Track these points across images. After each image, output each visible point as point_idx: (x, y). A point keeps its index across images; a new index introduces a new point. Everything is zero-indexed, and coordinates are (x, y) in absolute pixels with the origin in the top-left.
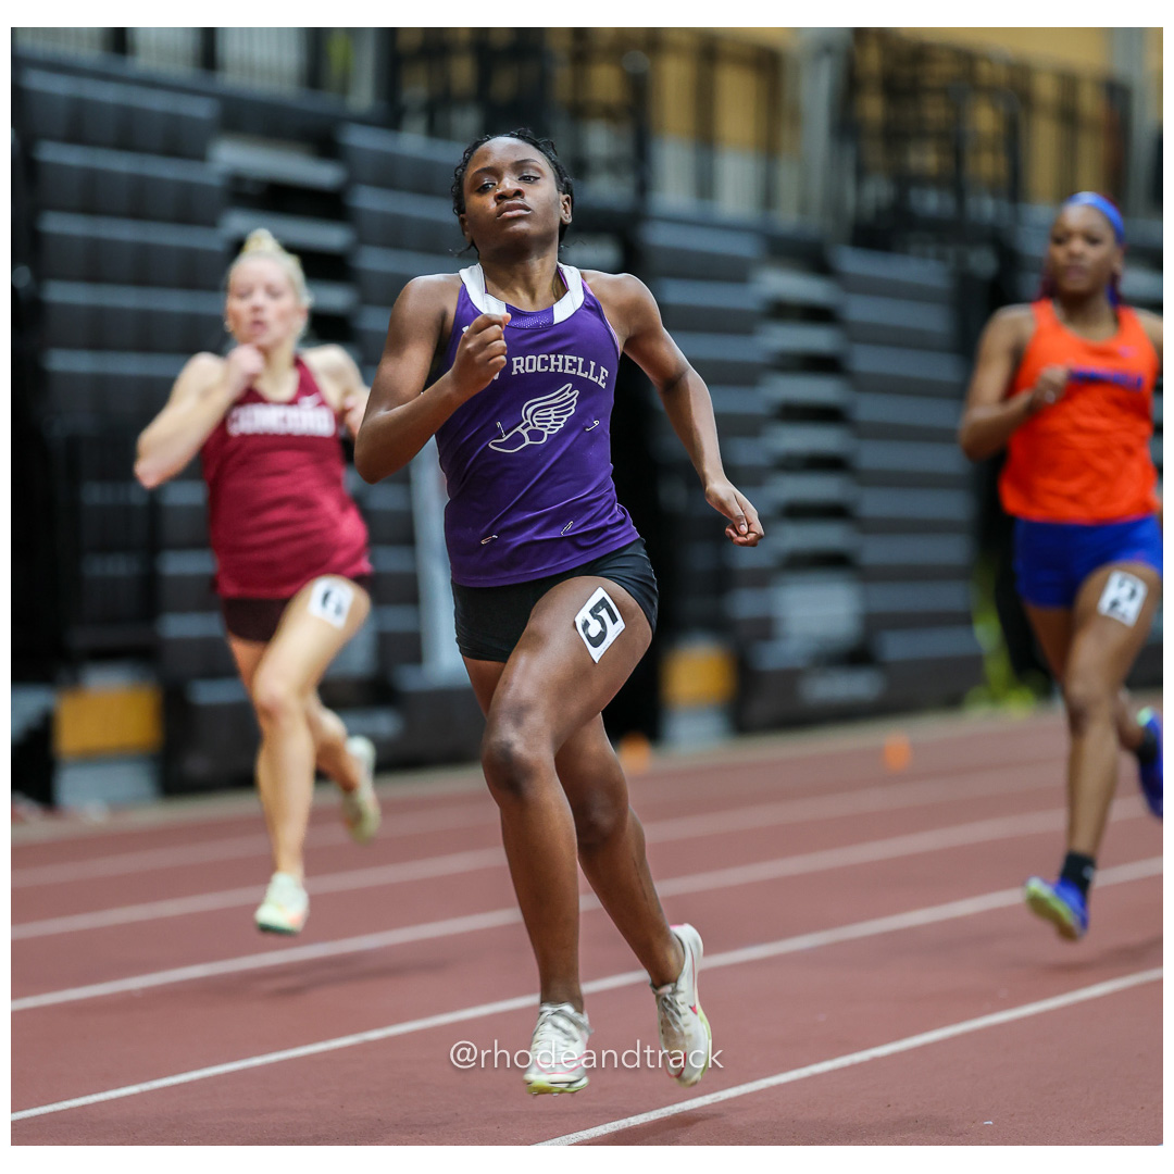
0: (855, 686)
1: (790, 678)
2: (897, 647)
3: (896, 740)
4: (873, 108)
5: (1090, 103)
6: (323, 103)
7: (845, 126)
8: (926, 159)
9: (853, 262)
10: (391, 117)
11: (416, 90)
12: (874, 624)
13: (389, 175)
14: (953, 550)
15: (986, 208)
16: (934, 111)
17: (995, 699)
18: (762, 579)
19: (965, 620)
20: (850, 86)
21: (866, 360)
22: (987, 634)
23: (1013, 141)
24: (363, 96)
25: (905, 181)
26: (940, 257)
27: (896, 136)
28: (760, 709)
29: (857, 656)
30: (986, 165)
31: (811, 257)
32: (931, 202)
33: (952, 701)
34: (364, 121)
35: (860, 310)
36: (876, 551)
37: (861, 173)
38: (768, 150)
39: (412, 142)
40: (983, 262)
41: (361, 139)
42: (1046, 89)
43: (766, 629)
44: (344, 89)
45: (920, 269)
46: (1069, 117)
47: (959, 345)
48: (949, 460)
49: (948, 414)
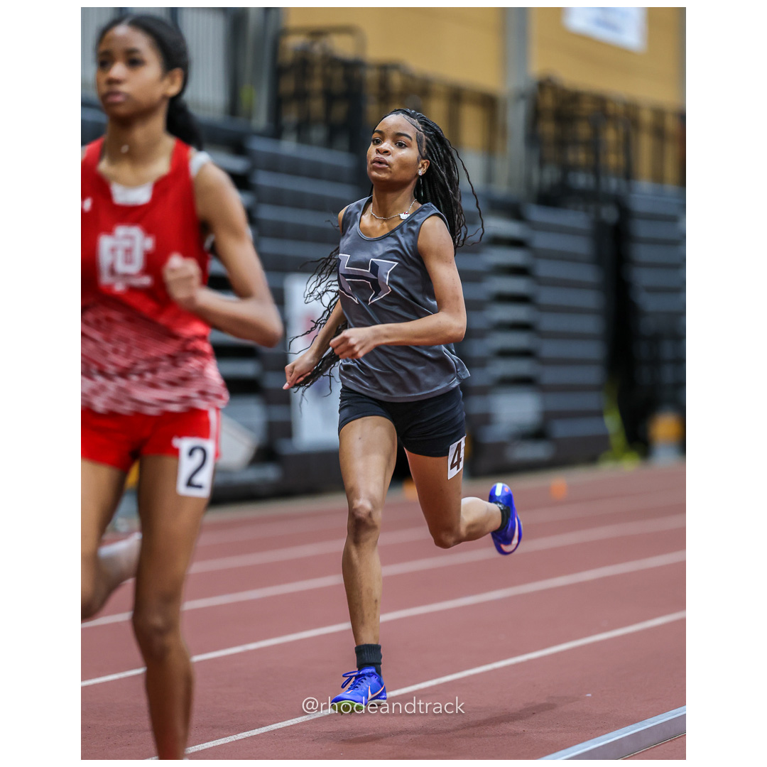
0: (537, 451)
1: (500, 447)
2: (561, 429)
3: (559, 482)
4: (548, 128)
6: (238, 125)
7: (533, 138)
8: (579, 156)
9: (537, 214)
10: (276, 132)
11: (291, 116)
12: (548, 416)
13: (275, 165)
14: (593, 375)
15: (613, 184)
16: (583, 131)
17: (617, 458)
18: (484, 391)
19: (599, 414)
20: (535, 115)
21: (545, 269)
22: (612, 423)
23: (627, 147)
24: (261, 120)
25: (566, 168)
26: (586, 211)
27: (562, 143)
28: (483, 464)
29: (538, 434)
30: (613, 159)
31: (512, 210)
32: (582, 180)
33: (592, 459)
34: (262, 135)
35: (542, 241)
36: (550, 376)
37: (542, 163)
38: (490, 150)
39: (289, 147)
40: (609, 214)
41: (260, 146)
42: (646, 117)
43: (486, 419)
44: (249, 116)
45: (575, 218)
46: (659, 133)
47: (598, 260)
48: (591, 324)
49: (590, 299)
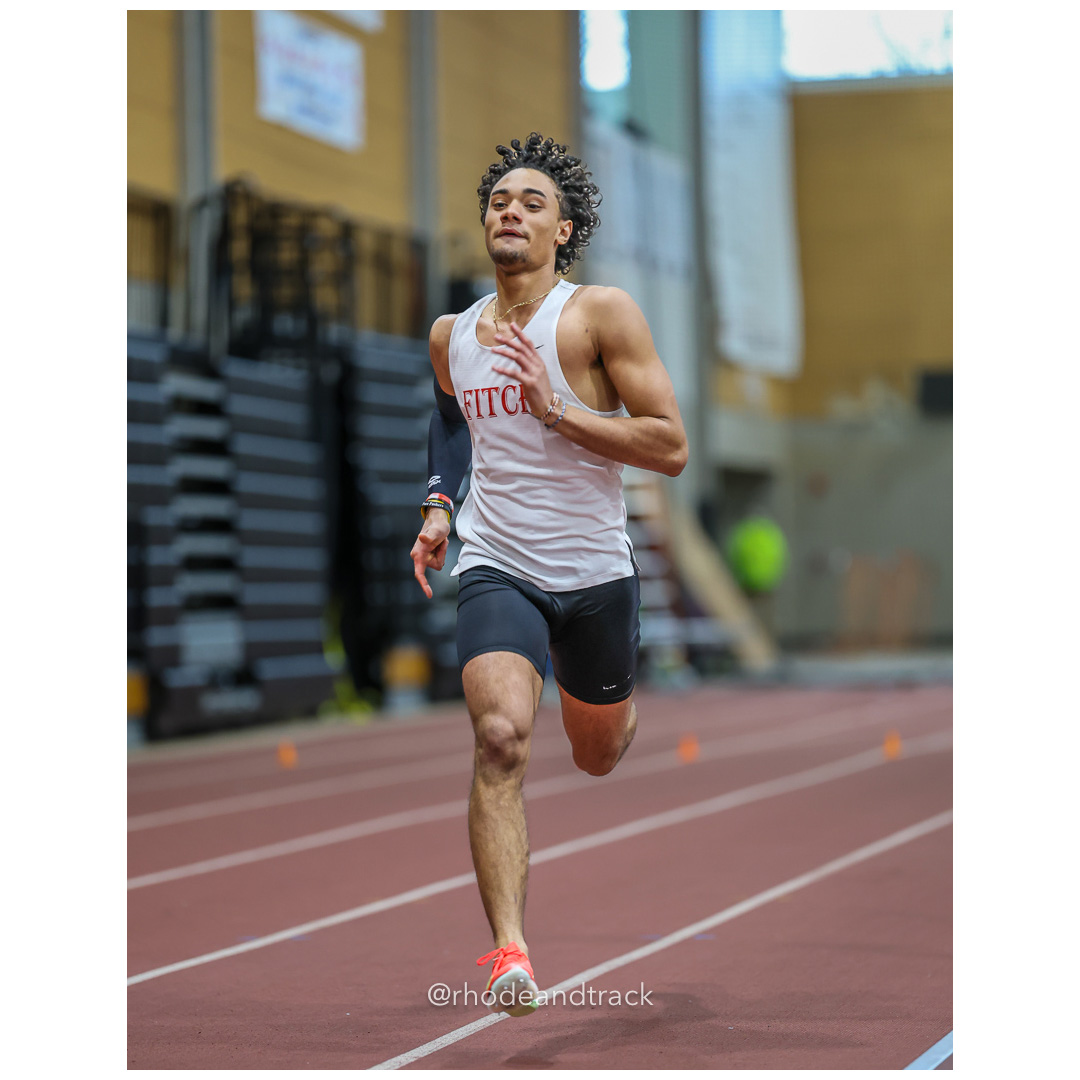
1: (192, 694)
2: (270, 669)
4: (240, 249)
5: (399, 254)
7: (221, 267)
8: (285, 292)
9: (236, 369)
12: (254, 651)
14: (310, 594)
15: (334, 332)
16: (287, 255)
17: (341, 709)
18: (170, 617)
19: (317, 649)
20: (224, 233)
21: (246, 445)
22: (334, 658)
25: (268, 306)
26: (298, 367)
28: (166, 722)
29: (243, 676)
30: (325, 297)
31: (200, 364)
32: (287, 325)
33: (310, 712)
35: (240, 405)
40: (330, 372)
42: (366, 242)
43: (173, 655)
45: (282, 374)
46: (383, 264)
47: (314, 435)
48: (308, 524)
49: (307, 489)
